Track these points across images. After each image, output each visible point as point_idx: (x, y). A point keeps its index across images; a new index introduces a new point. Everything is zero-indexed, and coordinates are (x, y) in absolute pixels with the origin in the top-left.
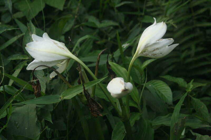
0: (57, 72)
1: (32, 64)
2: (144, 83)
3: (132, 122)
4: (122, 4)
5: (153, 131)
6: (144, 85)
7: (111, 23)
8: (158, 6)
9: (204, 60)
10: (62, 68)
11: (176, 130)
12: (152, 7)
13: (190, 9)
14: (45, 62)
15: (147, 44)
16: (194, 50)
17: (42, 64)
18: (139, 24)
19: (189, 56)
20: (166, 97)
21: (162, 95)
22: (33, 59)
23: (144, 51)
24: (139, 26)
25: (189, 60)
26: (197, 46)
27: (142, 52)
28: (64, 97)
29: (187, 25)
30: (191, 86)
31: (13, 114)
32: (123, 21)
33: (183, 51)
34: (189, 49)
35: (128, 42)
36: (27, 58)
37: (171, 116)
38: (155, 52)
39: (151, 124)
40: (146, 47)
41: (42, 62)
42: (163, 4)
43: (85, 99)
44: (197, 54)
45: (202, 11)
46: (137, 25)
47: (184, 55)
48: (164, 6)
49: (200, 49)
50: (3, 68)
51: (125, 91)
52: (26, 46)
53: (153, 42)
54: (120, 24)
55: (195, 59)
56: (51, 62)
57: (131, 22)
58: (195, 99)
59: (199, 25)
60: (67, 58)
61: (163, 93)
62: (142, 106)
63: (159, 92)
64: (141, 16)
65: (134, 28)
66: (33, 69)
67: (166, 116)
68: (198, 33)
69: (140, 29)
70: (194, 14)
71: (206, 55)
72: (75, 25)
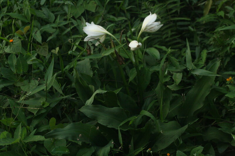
0: (100, 42)
1: (87, 38)
2: (144, 49)
3: (140, 68)
4: (129, 7)
5: (150, 73)
6: (145, 50)
7: (124, 18)
8: (148, 9)
9: (175, 39)
10: (102, 40)
11: (163, 69)
12: (145, 9)
13: (167, 10)
14: (94, 37)
15: (147, 25)
16: (170, 34)
17: (92, 38)
18: (138, 19)
19: (167, 37)
20: (157, 56)
21: (154, 55)
22: (87, 35)
23: (145, 29)
24: (139, 20)
25: (168, 39)
26: (172, 31)
27: (144, 30)
28: (104, 54)
29: (165, 19)
30: (169, 50)
31: (77, 65)
32: (129, 18)
33: (164, 35)
34: (167, 33)
35: (134, 28)
36: (82, 36)
37: (159, 66)
38: (151, 29)
39: (149, 70)
40: (147, 26)
41: (92, 37)
42: (152, 7)
43: (115, 55)
44: (172, 36)
45: (174, 11)
46: (137, 20)
47: (164, 37)
48: (152, 9)
49: (173, 33)
50: (72, 40)
51: (138, 46)
52: (83, 29)
53: (150, 24)
54: (128, 19)
55: (171, 39)
56: (96, 37)
57: (134, 18)
58: (172, 57)
59: (172, 19)
60: (105, 34)
61: (155, 54)
62: (143, 60)
63: (153, 54)
64: (140, 14)
65: (136, 22)
66: (87, 41)
67: (157, 66)
68: (172, 24)
69: (139, 22)
70: (170, 13)
71: (176, 37)
72: (102, 20)
